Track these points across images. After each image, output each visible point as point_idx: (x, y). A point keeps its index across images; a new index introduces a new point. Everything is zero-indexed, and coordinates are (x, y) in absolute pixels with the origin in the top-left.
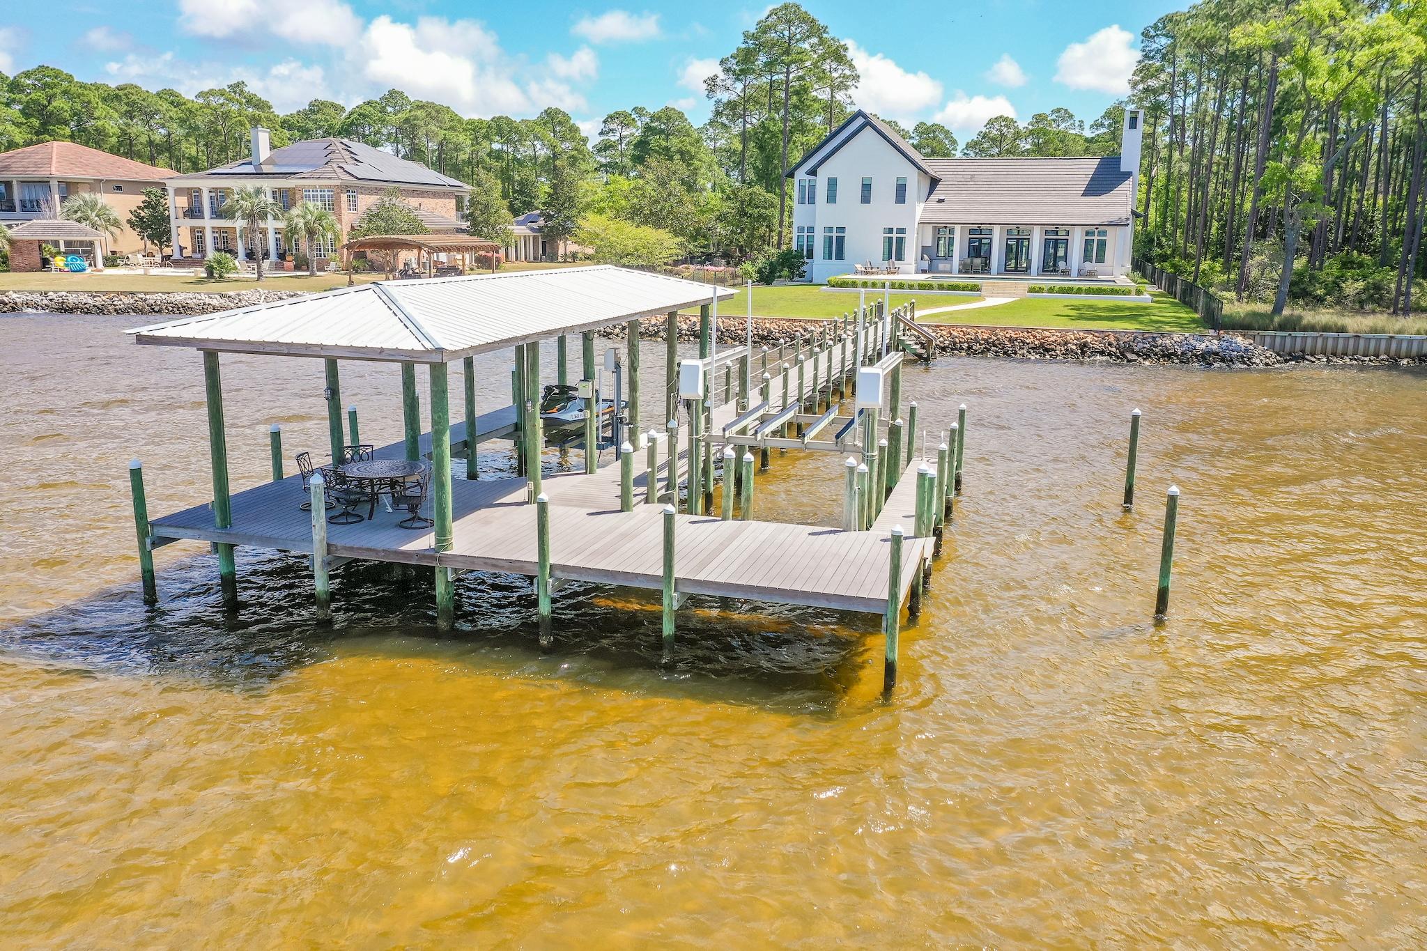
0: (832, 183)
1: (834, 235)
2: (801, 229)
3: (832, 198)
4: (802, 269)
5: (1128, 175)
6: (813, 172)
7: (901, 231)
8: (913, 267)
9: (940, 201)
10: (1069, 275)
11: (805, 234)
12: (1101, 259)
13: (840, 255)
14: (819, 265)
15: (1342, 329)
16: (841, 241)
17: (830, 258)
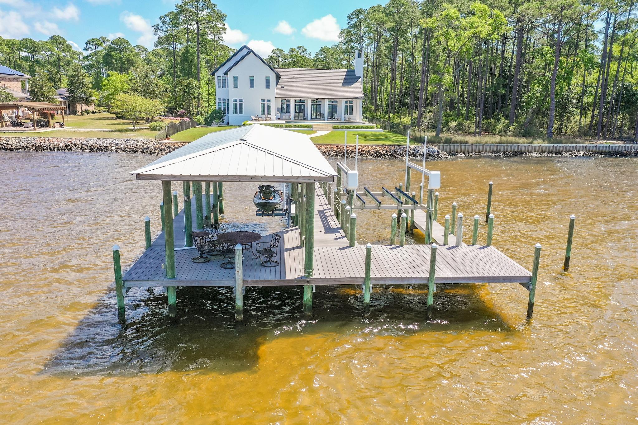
0: (236, 79)
1: (238, 102)
2: (219, 100)
3: (236, 85)
4: (223, 118)
5: (359, 77)
6: (226, 73)
7: (269, 101)
8: (274, 118)
9: (282, 87)
10: (341, 120)
11: (222, 102)
12: (351, 113)
13: (241, 112)
14: (231, 116)
15: (467, 142)
16: (241, 105)
17: (236, 113)
